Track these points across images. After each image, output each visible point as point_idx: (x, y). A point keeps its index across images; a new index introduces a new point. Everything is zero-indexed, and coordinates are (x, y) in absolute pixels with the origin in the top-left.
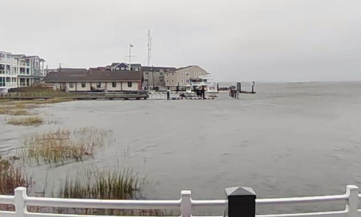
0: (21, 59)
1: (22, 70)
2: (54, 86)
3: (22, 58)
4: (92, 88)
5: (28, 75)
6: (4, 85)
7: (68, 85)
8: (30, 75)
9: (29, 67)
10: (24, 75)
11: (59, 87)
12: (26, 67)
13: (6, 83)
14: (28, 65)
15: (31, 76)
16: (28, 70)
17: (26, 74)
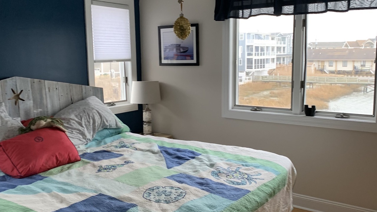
0: (277, 38)
1: (279, 49)
2: (312, 66)
3: (279, 36)
4: (355, 68)
5: (284, 54)
6: (264, 67)
7: (327, 64)
8: (286, 53)
9: (285, 45)
10: (280, 54)
11: (317, 66)
12: (282, 45)
13: (265, 64)
14: (284, 43)
15: (287, 55)
16: (284, 48)
17: (282, 53)
